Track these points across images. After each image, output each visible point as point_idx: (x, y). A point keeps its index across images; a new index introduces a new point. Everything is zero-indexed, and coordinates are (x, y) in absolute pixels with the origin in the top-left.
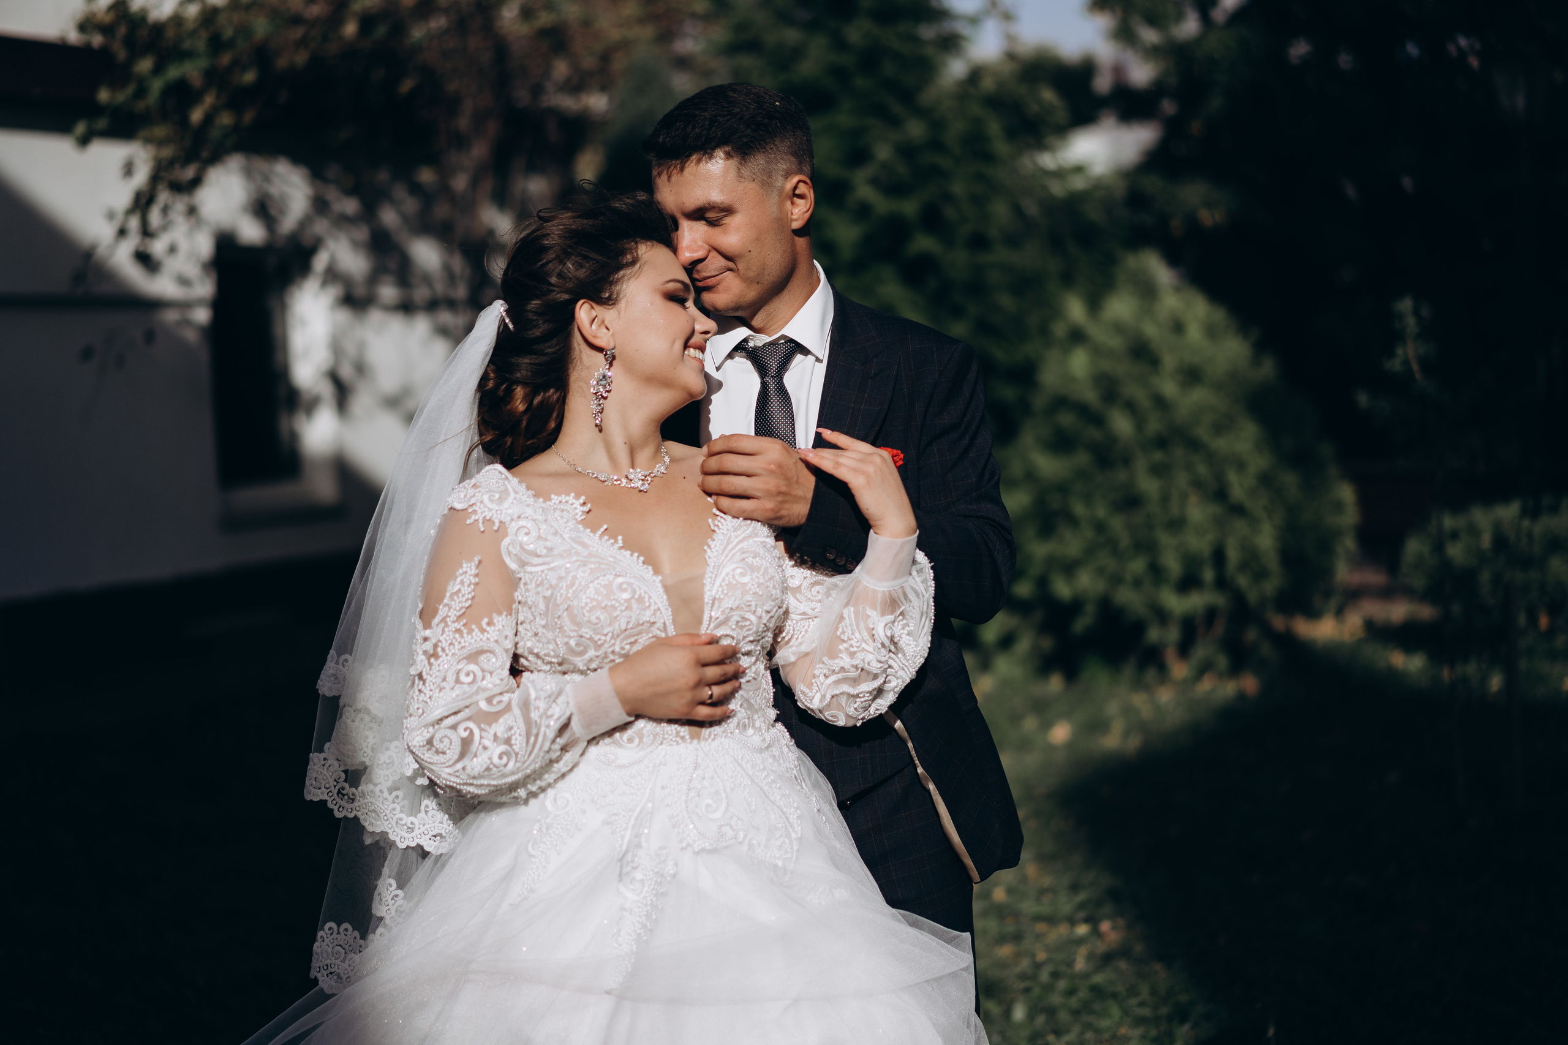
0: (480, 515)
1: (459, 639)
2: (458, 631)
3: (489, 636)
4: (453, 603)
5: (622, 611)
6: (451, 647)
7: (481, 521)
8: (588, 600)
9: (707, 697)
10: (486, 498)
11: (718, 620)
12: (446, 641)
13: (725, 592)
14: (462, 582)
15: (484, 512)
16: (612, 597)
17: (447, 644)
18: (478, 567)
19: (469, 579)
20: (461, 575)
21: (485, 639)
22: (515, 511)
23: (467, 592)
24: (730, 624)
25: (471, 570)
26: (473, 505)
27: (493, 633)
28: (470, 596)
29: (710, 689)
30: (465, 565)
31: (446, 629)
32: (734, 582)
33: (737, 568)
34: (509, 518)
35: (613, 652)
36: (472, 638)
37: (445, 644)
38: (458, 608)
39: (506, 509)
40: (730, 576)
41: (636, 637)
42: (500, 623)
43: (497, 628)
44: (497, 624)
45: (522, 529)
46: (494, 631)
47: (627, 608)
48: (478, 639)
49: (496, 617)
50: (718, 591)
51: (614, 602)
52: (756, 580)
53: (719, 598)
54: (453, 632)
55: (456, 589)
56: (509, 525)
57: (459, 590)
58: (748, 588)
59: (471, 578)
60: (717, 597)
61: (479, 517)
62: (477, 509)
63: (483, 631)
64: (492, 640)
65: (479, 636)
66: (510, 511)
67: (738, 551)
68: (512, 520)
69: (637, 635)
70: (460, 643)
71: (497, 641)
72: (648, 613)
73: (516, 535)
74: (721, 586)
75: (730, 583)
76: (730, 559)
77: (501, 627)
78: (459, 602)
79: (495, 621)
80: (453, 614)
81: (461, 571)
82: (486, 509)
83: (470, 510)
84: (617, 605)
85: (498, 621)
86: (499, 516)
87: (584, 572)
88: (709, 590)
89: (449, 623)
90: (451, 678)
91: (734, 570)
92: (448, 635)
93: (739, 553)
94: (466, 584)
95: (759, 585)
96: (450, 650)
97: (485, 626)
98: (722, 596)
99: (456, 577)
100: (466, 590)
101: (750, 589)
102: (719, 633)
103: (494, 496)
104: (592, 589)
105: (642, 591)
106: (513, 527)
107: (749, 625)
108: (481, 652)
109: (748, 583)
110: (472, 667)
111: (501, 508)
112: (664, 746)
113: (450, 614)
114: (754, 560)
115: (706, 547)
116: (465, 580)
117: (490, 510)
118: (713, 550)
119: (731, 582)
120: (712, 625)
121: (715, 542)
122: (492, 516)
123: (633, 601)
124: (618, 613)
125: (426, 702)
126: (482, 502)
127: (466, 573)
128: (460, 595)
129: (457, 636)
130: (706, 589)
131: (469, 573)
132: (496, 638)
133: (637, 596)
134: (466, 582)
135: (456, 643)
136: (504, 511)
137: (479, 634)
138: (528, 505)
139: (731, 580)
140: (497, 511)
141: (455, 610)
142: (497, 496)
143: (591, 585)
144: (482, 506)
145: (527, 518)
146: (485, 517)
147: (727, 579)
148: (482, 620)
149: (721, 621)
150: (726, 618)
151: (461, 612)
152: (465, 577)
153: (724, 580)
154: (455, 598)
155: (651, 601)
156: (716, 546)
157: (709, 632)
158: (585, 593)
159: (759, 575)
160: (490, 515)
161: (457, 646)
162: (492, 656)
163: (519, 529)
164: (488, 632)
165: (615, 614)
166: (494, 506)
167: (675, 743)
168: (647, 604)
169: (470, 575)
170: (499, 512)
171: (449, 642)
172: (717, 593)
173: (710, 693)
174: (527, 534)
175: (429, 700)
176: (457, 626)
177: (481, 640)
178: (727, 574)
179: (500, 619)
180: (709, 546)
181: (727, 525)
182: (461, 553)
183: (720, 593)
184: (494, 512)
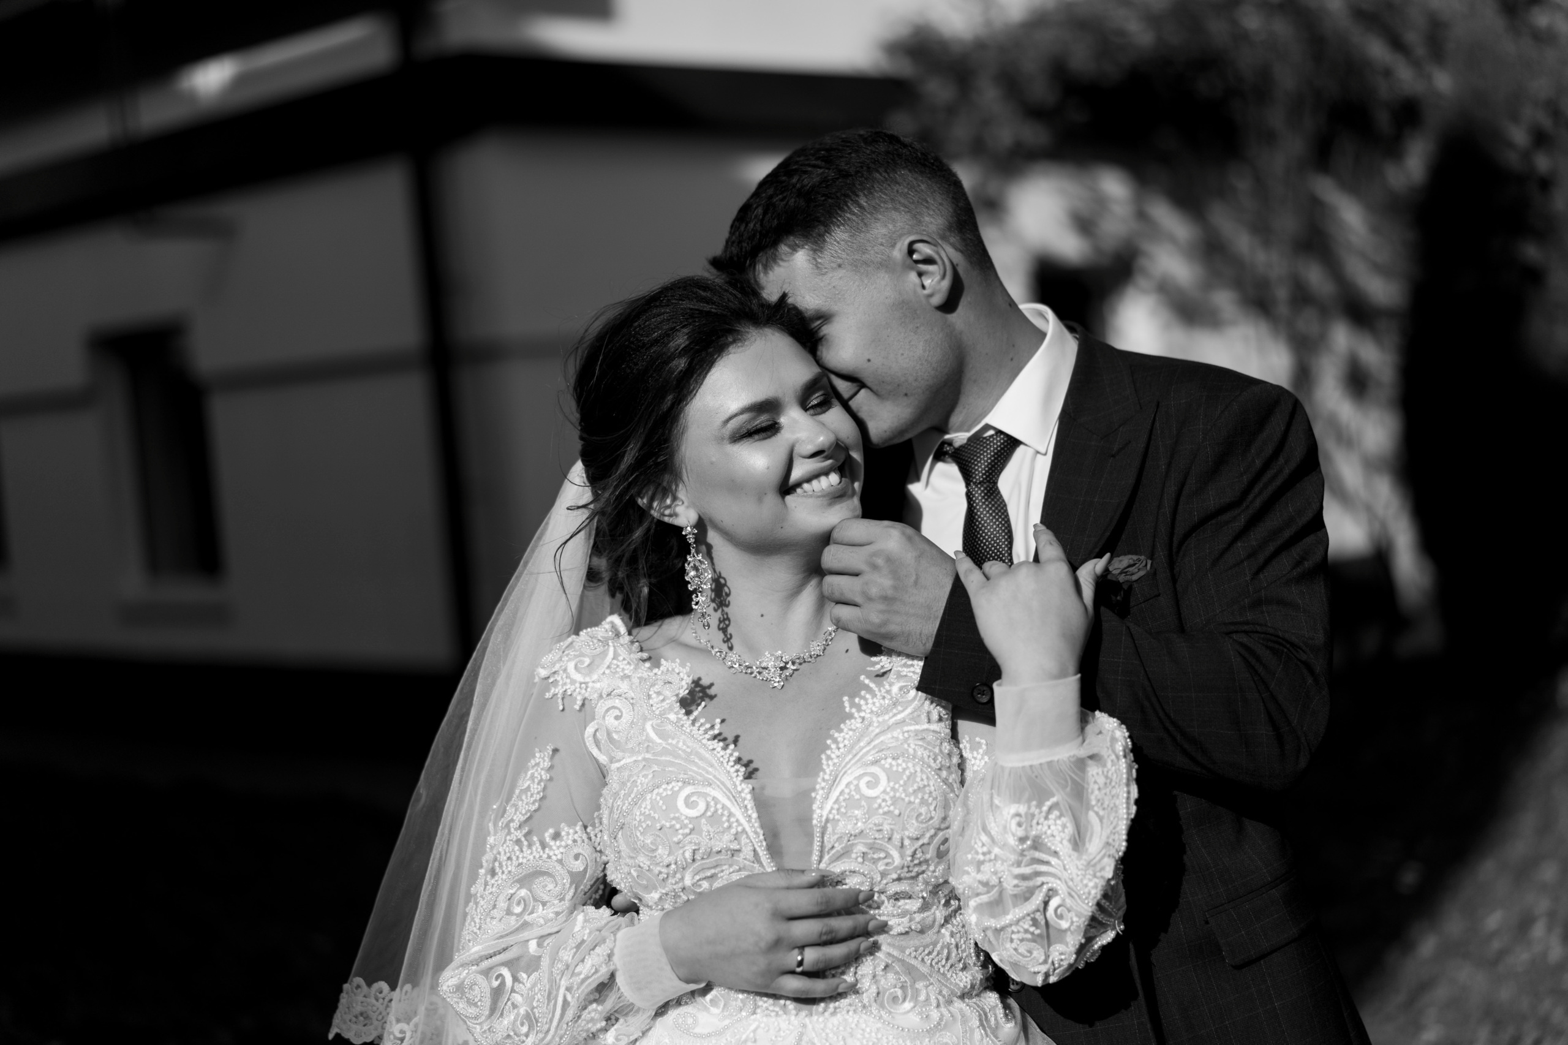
0: (560, 687)
1: (518, 853)
2: (518, 842)
3: (551, 854)
4: (520, 803)
5: (686, 835)
6: (509, 862)
7: (560, 696)
8: (642, 818)
9: (795, 964)
10: (571, 666)
11: (834, 851)
12: (505, 853)
13: (843, 810)
14: (532, 777)
15: (565, 684)
16: (672, 815)
17: (505, 858)
18: (552, 758)
19: (540, 774)
20: (533, 767)
21: (545, 856)
22: (604, 685)
23: (536, 792)
24: (854, 856)
25: (544, 761)
26: (555, 673)
27: (556, 849)
28: (538, 797)
29: (801, 954)
30: (537, 755)
31: (508, 838)
32: (857, 797)
33: (865, 774)
34: (596, 696)
35: (684, 889)
36: (531, 853)
37: (503, 858)
38: (524, 812)
39: (593, 682)
40: (852, 787)
41: (713, 871)
42: (570, 837)
43: (563, 843)
44: (565, 838)
45: (611, 711)
46: (558, 848)
47: (692, 830)
48: (537, 856)
49: (566, 829)
50: (832, 808)
51: (674, 822)
52: (892, 794)
53: (834, 819)
54: (514, 842)
55: (526, 785)
56: (596, 704)
57: (529, 788)
58: (876, 806)
59: (543, 772)
60: (831, 816)
61: (559, 690)
62: (559, 678)
63: (544, 845)
64: (554, 858)
65: (539, 853)
66: (598, 685)
67: (874, 747)
68: (601, 696)
69: (715, 867)
70: (518, 858)
71: (560, 861)
72: (727, 837)
73: (604, 717)
74: (837, 801)
75: (851, 797)
76: (859, 760)
77: (570, 842)
78: (527, 804)
79: (563, 833)
80: (519, 818)
81: (533, 762)
82: (568, 681)
83: (551, 680)
84: (678, 826)
85: (568, 834)
86: (583, 691)
87: (645, 776)
88: (819, 808)
89: (512, 830)
90: (502, 904)
91: (859, 778)
92: (508, 846)
93: (873, 752)
94: (536, 781)
95: (895, 801)
96: (507, 867)
97: (548, 839)
98: (837, 817)
99: (528, 770)
100: (536, 788)
101: (880, 806)
102: (837, 868)
103: (582, 662)
104: (648, 802)
105: (719, 806)
106: (601, 707)
107: (885, 858)
108: (539, 873)
109: (876, 798)
110: (523, 892)
111: (587, 679)
112: (758, 1016)
113: (515, 818)
114: (894, 763)
115: (829, 742)
116: (536, 775)
117: (573, 682)
118: (841, 745)
119: (853, 796)
120: (826, 858)
121: (842, 734)
122: (575, 690)
123: (703, 821)
124: (680, 837)
125: (476, 933)
126: (565, 670)
127: (538, 764)
128: (529, 794)
129: (517, 848)
130: (815, 807)
131: (542, 766)
132: (559, 857)
133: (709, 814)
134: (537, 777)
135: (514, 858)
136: (590, 685)
137: (540, 849)
138: (626, 677)
139: (853, 793)
140: (581, 683)
141: (521, 813)
142: (587, 661)
143: (649, 796)
144: (564, 676)
145: (620, 696)
146: (565, 691)
147: (847, 791)
148: (546, 830)
149: (838, 851)
150: (846, 847)
151: (526, 817)
152: (537, 770)
153: (842, 793)
154: (524, 797)
155: (732, 820)
156: (844, 739)
157: (822, 866)
158: (640, 807)
159: (897, 786)
160: (573, 688)
161: (515, 863)
162: (549, 879)
163: (608, 710)
164: (551, 848)
165: (675, 839)
166: (578, 677)
167: (773, 1014)
168: (726, 825)
169: (542, 769)
170: (583, 686)
171: (508, 855)
172: (830, 812)
173: (799, 958)
174: (617, 718)
175: (478, 932)
176: (520, 834)
177: (541, 857)
178: (848, 785)
179: (571, 831)
180: (835, 741)
181: (874, 703)
182: (536, 738)
183: (834, 812)
184: (578, 685)
